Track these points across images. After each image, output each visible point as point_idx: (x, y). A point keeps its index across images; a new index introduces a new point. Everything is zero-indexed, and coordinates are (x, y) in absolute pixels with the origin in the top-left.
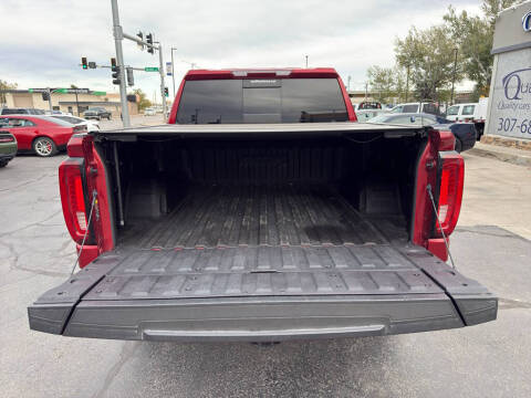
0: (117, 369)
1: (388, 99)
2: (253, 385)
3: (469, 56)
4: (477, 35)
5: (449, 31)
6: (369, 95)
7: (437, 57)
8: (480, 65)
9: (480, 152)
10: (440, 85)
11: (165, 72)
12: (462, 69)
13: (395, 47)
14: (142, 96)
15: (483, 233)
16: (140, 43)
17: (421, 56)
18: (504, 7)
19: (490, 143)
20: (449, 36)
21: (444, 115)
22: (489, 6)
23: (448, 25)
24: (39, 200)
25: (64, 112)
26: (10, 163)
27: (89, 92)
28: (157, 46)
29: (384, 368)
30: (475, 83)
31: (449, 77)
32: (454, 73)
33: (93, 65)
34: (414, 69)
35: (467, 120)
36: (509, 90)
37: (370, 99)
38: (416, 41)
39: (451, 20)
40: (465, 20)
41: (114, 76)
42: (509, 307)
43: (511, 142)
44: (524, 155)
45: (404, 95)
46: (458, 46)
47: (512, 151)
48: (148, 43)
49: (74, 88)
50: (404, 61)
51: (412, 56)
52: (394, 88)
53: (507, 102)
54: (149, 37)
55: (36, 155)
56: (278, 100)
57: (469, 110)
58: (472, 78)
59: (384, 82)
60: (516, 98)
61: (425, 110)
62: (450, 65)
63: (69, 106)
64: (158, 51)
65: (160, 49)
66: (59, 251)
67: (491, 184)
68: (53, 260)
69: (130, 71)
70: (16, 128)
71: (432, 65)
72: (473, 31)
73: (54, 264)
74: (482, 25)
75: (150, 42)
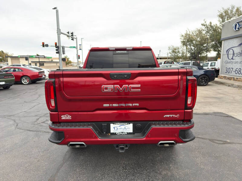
0: (62, 165)
1: (178, 60)
2: (117, 172)
3: (213, 41)
4: (216, 32)
5: (204, 30)
6: (169, 58)
7: (199, 42)
8: (218, 45)
9: (217, 83)
10: (201, 54)
11: (79, 48)
12: (210, 47)
13: (180, 37)
14: (68, 59)
15: (216, 115)
16: (68, 36)
17: (192, 41)
18: (227, 20)
19: (222, 78)
20: (204, 32)
21: (202, 67)
22: (221, 20)
23: (203, 28)
24: (25, 102)
25: (33, 65)
26: (11, 87)
27: (45, 57)
28: (75, 37)
29: (171, 166)
30: (216, 53)
31: (205, 50)
32: (207, 48)
33: (47, 46)
34: (189, 47)
35: (212, 68)
36: (229, 56)
37: (169, 60)
38: (189, 35)
39: (204, 25)
40: (211, 26)
41: (57, 50)
42: (224, 144)
43: (231, 78)
44: (237, 83)
45: (185, 58)
46: (208, 37)
47: (232, 82)
48: (72, 36)
49: (38, 55)
50: (184, 43)
51: (188, 41)
52: (180, 55)
53: (229, 61)
54: (72, 33)
55: (22, 84)
56: (127, 59)
57: (213, 64)
58: (215, 50)
59: (175, 52)
60: (232, 59)
61: (193, 65)
62: (205, 45)
63: (36, 63)
64: (75, 39)
65: (76, 38)
66: (35, 122)
67: (221, 96)
68: (32, 126)
69: (63, 48)
70: (14, 72)
71: (197, 45)
72: (215, 30)
73: (33, 127)
74: (219, 28)
75: (72, 35)
